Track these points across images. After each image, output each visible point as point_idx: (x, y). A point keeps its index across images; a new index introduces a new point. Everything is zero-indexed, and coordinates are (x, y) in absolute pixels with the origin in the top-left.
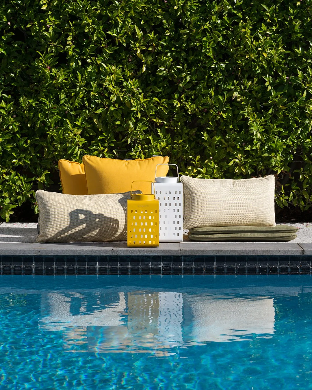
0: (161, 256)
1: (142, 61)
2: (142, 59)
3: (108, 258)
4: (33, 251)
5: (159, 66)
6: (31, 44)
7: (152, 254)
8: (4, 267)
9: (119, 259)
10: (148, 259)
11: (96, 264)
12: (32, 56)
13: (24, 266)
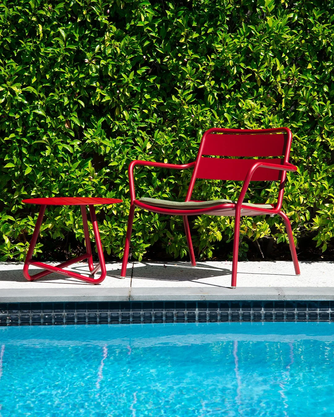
0: (328, 301)
1: (282, 95)
2: (281, 94)
3: (274, 303)
4: (197, 297)
5: (299, 101)
6: (165, 79)
7: (320, 300)
8: (166, 313)
9: (285, 304)
10: (316, 305)
11: (261, 310)
12: (166, 92)
13: (187, 312)
